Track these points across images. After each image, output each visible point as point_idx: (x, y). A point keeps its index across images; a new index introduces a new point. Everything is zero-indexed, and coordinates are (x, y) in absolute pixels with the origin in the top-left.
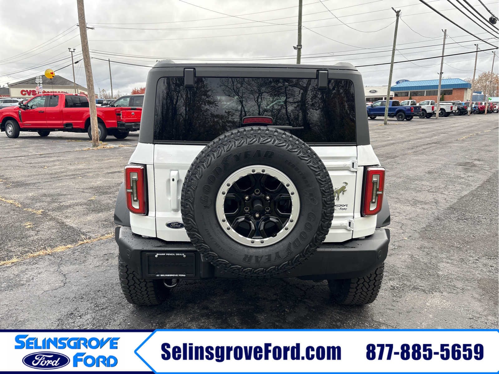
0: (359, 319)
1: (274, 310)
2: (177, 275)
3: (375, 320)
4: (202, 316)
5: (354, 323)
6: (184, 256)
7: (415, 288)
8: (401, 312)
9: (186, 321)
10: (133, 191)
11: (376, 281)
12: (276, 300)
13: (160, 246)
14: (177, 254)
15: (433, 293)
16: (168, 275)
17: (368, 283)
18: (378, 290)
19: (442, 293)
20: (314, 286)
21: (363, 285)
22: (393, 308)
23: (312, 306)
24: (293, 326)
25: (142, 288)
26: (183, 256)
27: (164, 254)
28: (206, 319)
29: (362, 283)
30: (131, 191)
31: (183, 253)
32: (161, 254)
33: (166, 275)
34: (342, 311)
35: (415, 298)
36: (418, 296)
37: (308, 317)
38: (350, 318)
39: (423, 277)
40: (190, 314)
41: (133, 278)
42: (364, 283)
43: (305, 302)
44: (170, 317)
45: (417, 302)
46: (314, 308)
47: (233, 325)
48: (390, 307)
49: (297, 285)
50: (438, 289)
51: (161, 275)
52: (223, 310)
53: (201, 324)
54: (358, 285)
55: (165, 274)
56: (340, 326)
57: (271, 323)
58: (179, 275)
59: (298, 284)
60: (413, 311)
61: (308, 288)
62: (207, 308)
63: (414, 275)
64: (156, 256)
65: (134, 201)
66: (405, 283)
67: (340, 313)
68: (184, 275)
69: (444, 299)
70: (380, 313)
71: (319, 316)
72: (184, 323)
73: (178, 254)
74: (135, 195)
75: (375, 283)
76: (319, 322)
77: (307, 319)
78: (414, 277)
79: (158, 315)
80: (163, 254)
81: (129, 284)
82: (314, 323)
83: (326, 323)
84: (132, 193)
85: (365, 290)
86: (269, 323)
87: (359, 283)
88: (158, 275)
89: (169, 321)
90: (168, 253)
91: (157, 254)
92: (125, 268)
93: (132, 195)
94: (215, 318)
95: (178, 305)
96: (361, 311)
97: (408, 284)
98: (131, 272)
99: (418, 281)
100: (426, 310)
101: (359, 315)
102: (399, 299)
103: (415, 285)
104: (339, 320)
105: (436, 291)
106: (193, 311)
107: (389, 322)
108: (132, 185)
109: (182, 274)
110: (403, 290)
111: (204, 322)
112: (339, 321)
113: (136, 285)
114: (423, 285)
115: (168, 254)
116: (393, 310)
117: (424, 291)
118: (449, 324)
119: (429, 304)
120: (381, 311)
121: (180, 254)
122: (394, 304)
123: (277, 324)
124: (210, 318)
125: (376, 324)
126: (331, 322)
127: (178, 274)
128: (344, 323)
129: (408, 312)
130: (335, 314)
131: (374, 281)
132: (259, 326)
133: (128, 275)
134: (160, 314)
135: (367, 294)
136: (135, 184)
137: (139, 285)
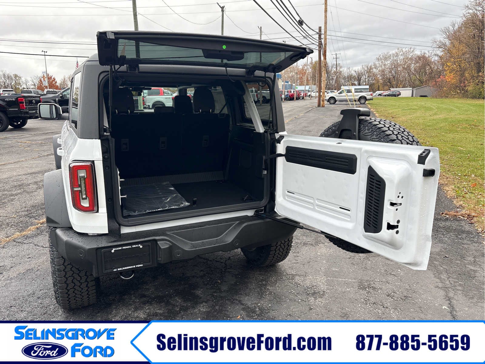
0: (278, 275)
1: (207, 284)
2: (134, 267)
3: (288, 273)
4: (144, 303)
5: (275, 279)
6: (141, 247)
7: (305, 244)
8: (303, 263)
9: (130, 312)
10: (81, 189)
11: (289, 241)
12: (204, 275)
13: (115, 241)
14: (133, 246)
15: (318, 245)
16: (126, 268)
17: (284, 244)
18: (290, 249)
19: (324, 243)
20: (230, 257)
21: (280, 246)
22: (297, 262)
23: (237, 273)
24: (229, 293)
25: (82, 289)
26: (139, 247)
27: (121, 248)
28: (149, 305)
29: (279, 245)
30: (80, 189)
31: (139, 244)
32: (117, 249)
33: (124, 268)
34: (262, 273)
35: (308, 251)
36: (309, 249)
37: (238, 283)
38: (270, 276)
39: (306, 235)
40: (131, 305)
41: (72, 281)
42: (281, 245)
43: (229, 272)
44: (111, 313)
45: (311, 253)
46: (238, 275)
47: (178, 304)
48: (294, 261)
49: (216, 260)
50: (320, 241)
51: (119, 269)
52: (160, 294)
53: (148, 311)
54: (277, 247)
55: (122, 267)
56: (266, 284)
57: (210, 295)
58: (137, 266)
59: (216, 258)
60: (311, 261)
61: (226, 260)
62: (144, 296)
63: (300, 234)
64: (113, 251)
65: (83, 199)
66: (297, 241)
67: (261, 274)
68: (142, 265)
69: (328, 248)
70: (290, 267)
71: (246, 280)
72: (129, 314)
73: (135, 246)
74: (84, 193)
75: (288, 243)
76: (248, 285)
77: (238, 284)
78: (301, 236)
79: (97, 314)
80: (119, 248)
81: (68, 288)
82: (245, 287)
83: (254, 284)
84: (81, 191)
85: (282, 250)
86: (208, 295)
87: (277, 246)
88: (115, 270)
89: (113, 316)
90: (124, 246)
91: (114, 249)
92: (63, 272)
93: (80, 194)
94: (157, 302)
95: (114, 300)
96: (276, 269)
97: (299, 241)
98: (70, 275)
99: (305, 238)
100: (319, 258)
101: (275, 273)
102: (298, 255)
103: (304, 241)
104: (262, 280)
105: (320, 244)
106: (132, 302)
107: (299, 273)
108: (79, 183)
109: (139, 264)
110: (297, 247)
111: (148, 309)
112: (264, 280)
113: (76, 287)
114: (309, 241)
115: (125, 248)
116: (298, 263)
117: (312, 245)
118: (338, 265)
119: (319, 254)
120: (290, 266)
121: (137, 246)
122: (296, 258)
123: (215, 294)
124: (152, 304)
125: (291, 277)
126: (258, 283)
127: (135, 265)
128: (267, 281)
129: (309, 263)
130: (258, 275)
131: (288, 241)
132: (201, 300)
133: (67, 278)
134: (99, 312)
135: (283, 254)
136: (83, 182)
137: (80, 286)
